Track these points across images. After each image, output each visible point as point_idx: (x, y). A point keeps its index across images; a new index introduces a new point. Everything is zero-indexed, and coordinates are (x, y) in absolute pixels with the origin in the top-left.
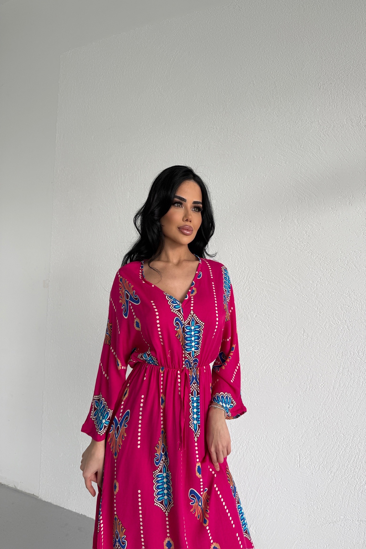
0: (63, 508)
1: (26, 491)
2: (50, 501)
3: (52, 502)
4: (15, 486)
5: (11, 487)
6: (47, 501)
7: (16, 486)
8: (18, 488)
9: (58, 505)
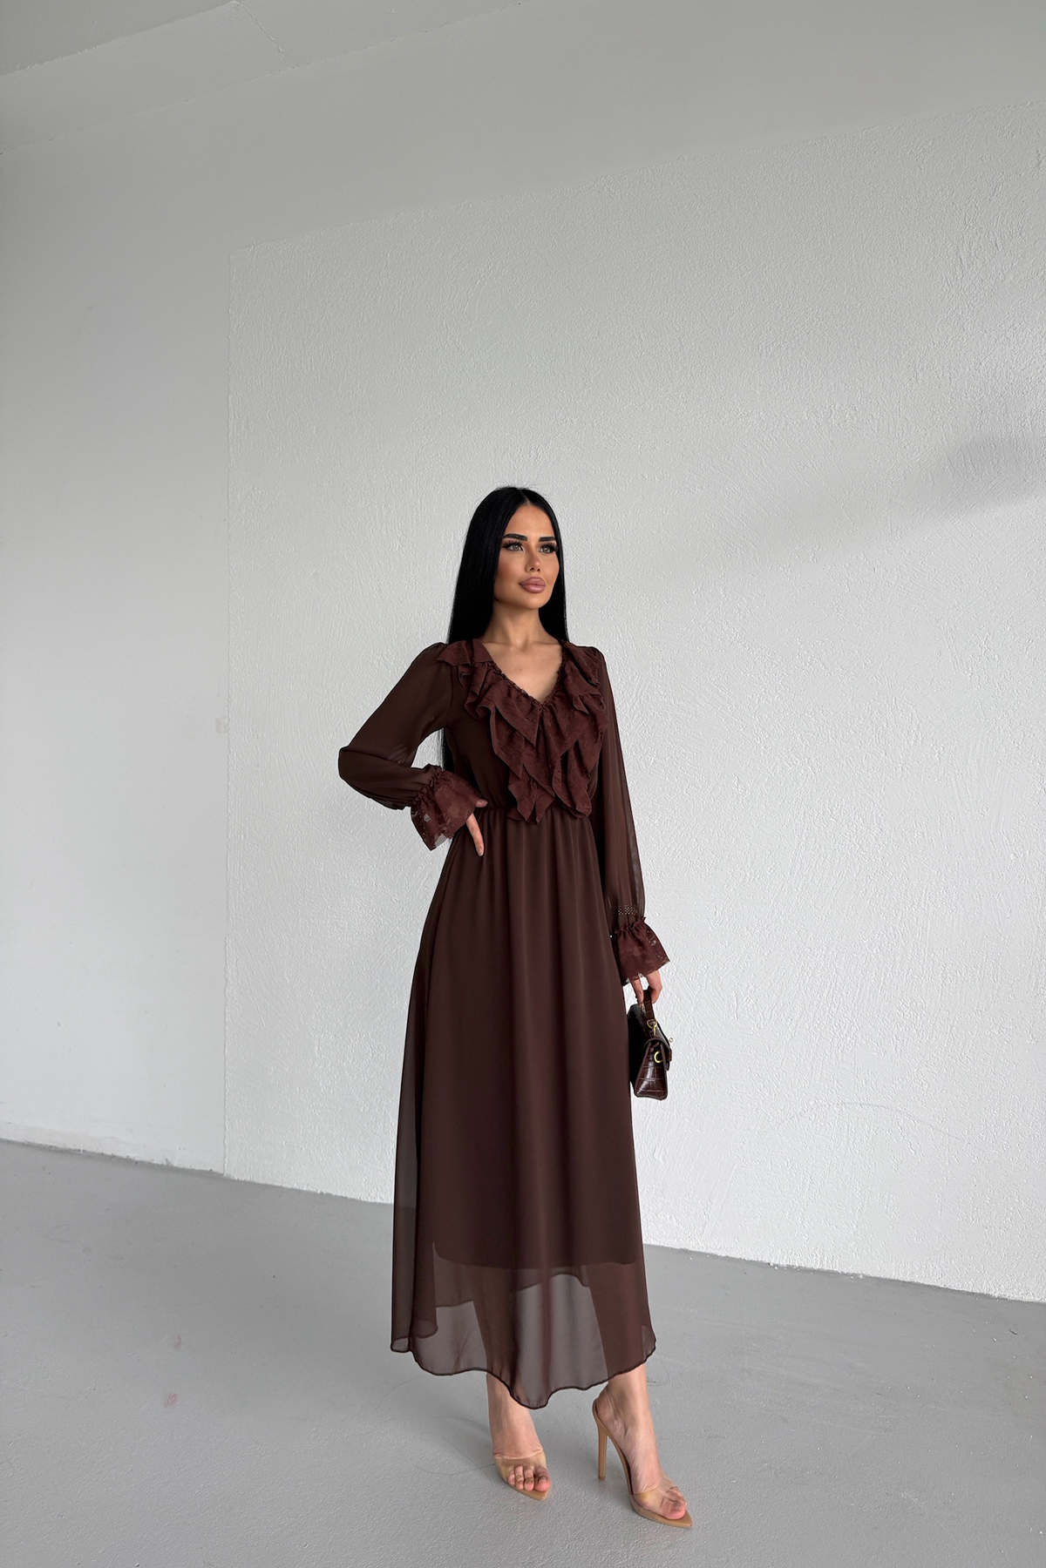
0: (281, 1187)
1: (193, 1167)
2: (248, 1179)
3: (255, 1180)
4: (167, 1160)
5: (158, 1165)
6: (242, 1178)
7: (170, 1160)
8: (175, 1164)
9: (269, 1183)
